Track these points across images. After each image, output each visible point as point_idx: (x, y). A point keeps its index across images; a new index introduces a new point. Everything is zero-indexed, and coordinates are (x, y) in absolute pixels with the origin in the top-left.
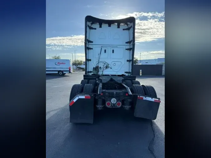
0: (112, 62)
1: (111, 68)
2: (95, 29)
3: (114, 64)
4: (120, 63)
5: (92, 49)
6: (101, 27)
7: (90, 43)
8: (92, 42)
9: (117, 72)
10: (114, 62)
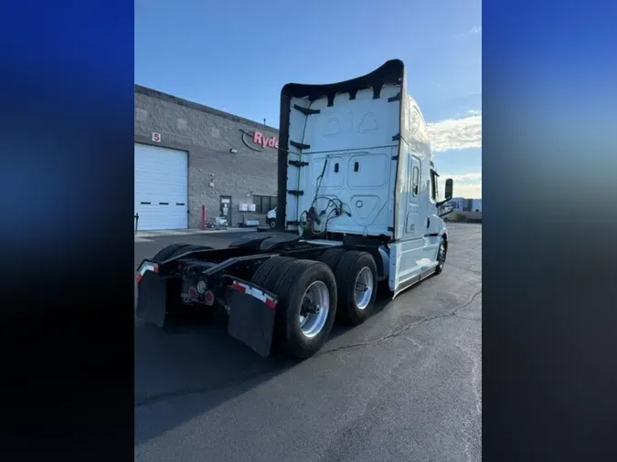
0: (352, 198)
1: (349, 215)
2: (318, 112)
3: (359, 204)
4: (375, 200)
5: (307, 164)
6: (330, 104)
7: (303, 151)
8: (308, 147)
9: (366, 227)
10: (358, 198)
